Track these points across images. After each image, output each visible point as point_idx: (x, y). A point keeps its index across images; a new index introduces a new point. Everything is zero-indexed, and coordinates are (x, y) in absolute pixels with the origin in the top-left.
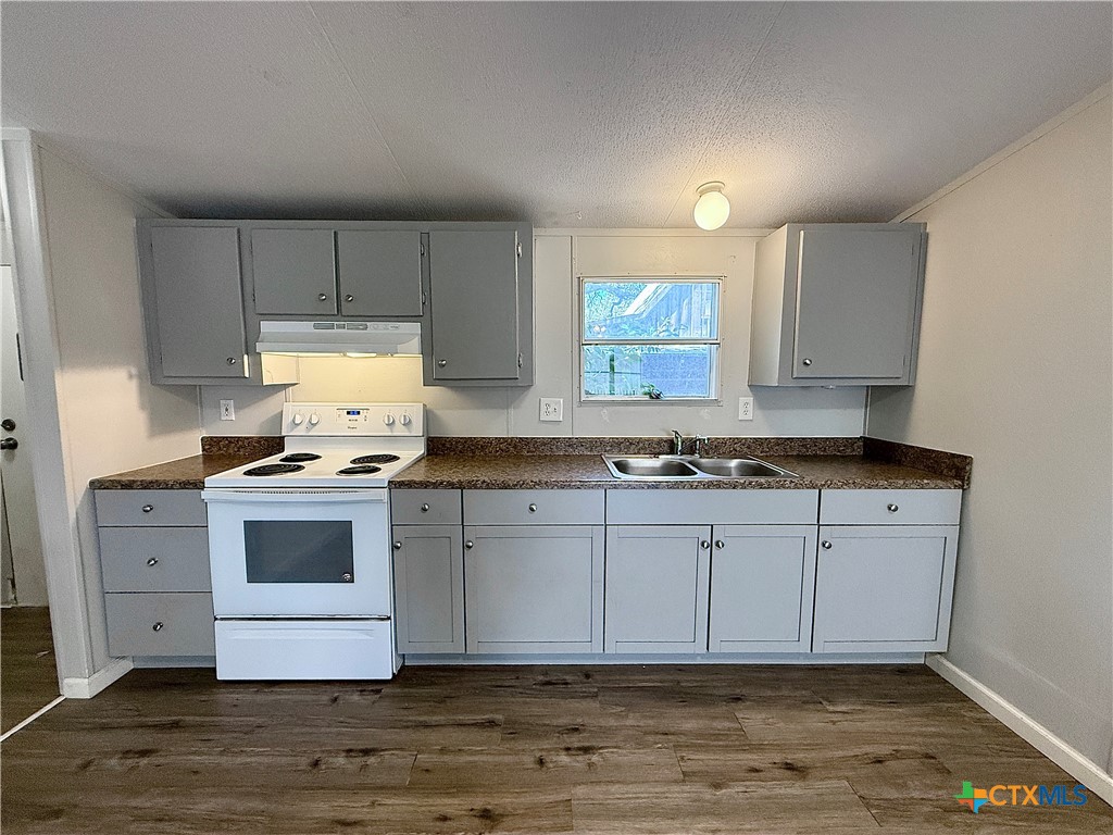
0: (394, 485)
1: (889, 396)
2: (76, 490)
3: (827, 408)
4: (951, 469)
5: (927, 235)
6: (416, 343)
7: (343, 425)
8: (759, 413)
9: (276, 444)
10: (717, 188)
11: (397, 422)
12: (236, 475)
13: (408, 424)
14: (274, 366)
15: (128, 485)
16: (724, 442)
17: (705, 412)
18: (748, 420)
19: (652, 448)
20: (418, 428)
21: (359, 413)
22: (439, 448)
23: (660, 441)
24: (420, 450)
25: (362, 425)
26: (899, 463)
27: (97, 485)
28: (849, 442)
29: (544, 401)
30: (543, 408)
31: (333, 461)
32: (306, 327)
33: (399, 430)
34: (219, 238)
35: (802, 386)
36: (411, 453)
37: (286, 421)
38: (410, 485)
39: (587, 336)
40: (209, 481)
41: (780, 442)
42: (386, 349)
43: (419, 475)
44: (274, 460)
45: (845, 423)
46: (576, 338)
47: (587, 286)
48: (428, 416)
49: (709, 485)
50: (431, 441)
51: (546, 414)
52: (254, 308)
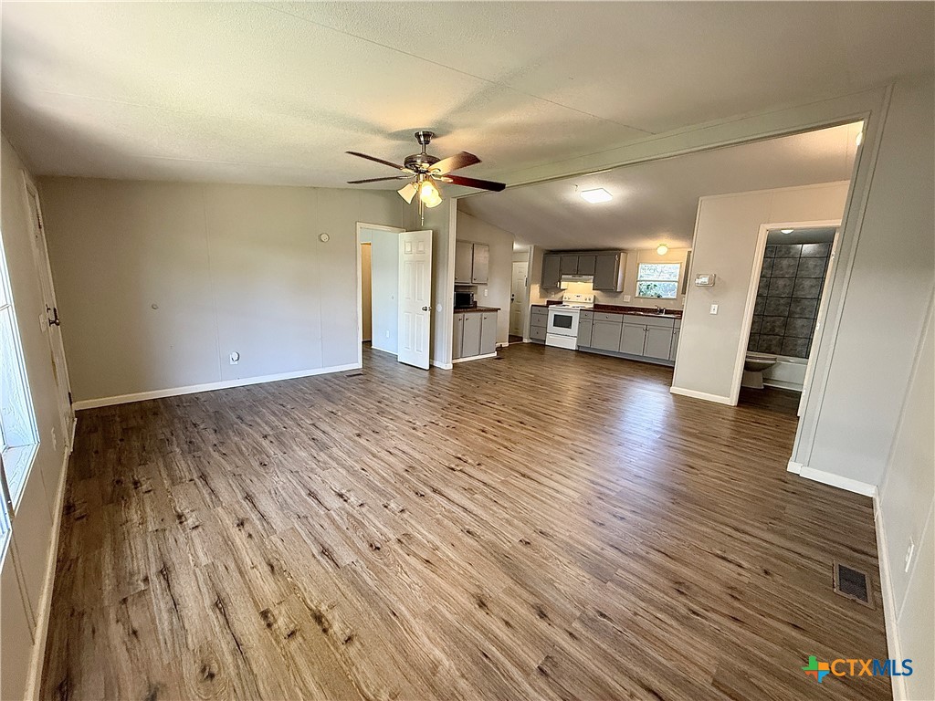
0: (581, 310)
6: (592, 280)
7: (575, 299)
10: (664, 245)
12: (554, 306)
13: (589, 299)
14: (564, 285)
20: (592, 301)
21: (579, 297)
22: (597, 307)
23: (655, 309)
24: (592, 306)
25: (579, 300)
27: (533, 305)
30: (625, 298)
32: (570, 276)
33: (588, 301)
34: (556, 258)
36: (589, 306)
37: (564, 297)
38: (584, 310)
40: (550, 306)
42: (586, 281)
43: (591, 310)
48: (595, 299)
50: (595, 305)
51: (626, 300)
52: (562, 272)
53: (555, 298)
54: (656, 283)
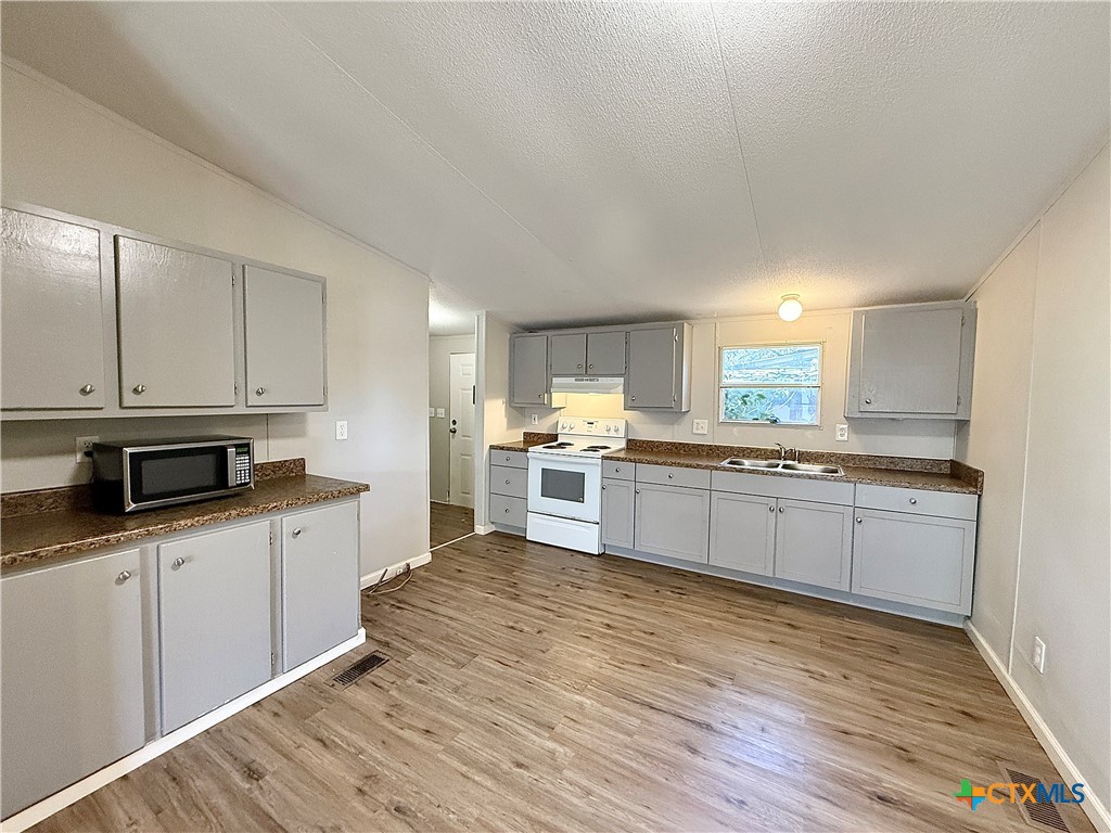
0: (604, 458)
1: (962, 426)
2: (487, 448)
4: (974, 480)
5: (977, 309)
6: (621, 388)
7: (585, 429)
8: (854, 436)
9: (555, 437)
10: (794, 298)
11: (611, 429)
12: (540, 448)
13: (616, 431)
14: (557, 399)
15: (502, 448)
16: (822, 455)
17: (809, 433)
18: (843, 440)
19: (765, 455)
20: (622, 433)
21: (593, 424)
22: (633, 446)
23: (772, 451)
24: (623, 444)
25: (594, 430)
27: (492, 447)
28: (940, 463)
29: (695, 421)
30: (695, 425)
31: (580, 445)
32: (572, 380)
33: (612, 434)
34: (538, 340)
36: (618, 445)
37: (560, 426)
38: (611, 458)
39: (724, 382)
40: (530, 449)
41: (870, 458)
42: (607, 390)
43: (622, 455)
44: (554, 444)
45: (938, 448)
46: (717, 384)
47: (724, 352)
48: (627, 427)
50: (629, 441)
51: (697, 430)
52: (551, 371)
53: (541, 426)
54: (763, 392)
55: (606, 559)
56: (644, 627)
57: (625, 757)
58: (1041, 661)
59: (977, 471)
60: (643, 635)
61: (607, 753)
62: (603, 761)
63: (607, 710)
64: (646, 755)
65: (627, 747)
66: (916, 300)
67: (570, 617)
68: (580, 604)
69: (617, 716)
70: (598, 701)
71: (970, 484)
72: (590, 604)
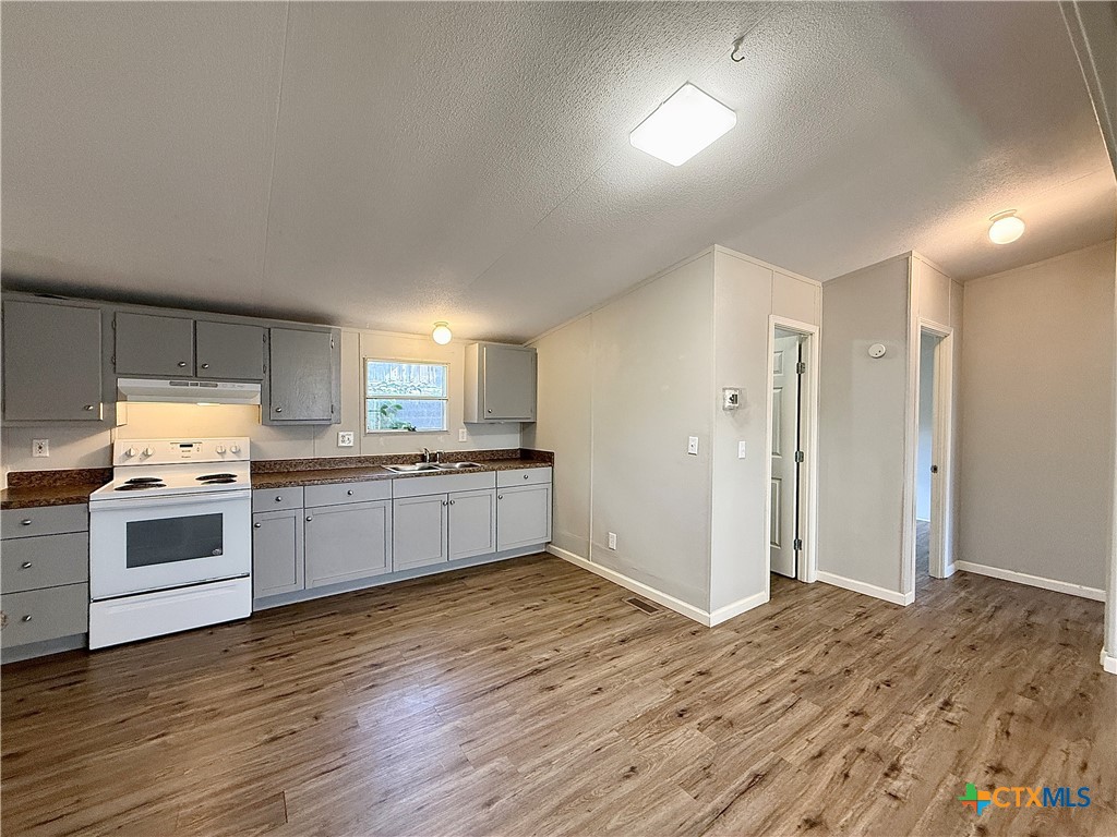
0: (255, 487)
1: (528, 427)
3: (506, 433)
4: (546, 458)
5: (536, 354)
6: (257, 396)
7: (178, 455)
8: (470, 438)
10: (443, 325)
11: (228, 451)
13: (238, 452)
16: (452, 454)
17: (441, 438)
18: (464, 442)
19: (411, 460)
20: (246, 455)
21: (191, 446)
22: (260, 469)
23: (416, 456)
24: (248, 472)
25: (194, 455)
26: (532, 459)
28: (515, 451)
29: (341, 434)
30: (341, 439)
32: (165, 384)
33: (229, 457)
35: (490, 423)
37: (118, 454)
38: (267, 486)
39: (370, 393)
40: (94, 496)
41: (481, 453)
45: (511, 441)
46: (362, 394)
47: (369, 363)
48: (253, 446)
49: (446, 473)
50: (252, 464)
51: (344, 442)
52: (115, 367)
53: (58, 459)
55: (262, 617)
56: (406, 647)
57: (532, 726)
58: (613, 545)
59: (548, 453)
60: (412, 653)
61: (521, 735)
62: (526, 741)
63: (477, 715)
64: (539, 713)
65: (524, 720)
66: (500, 341)
67: (326, 684)
68: (314, 668)
69: (491, 710)
70: (464, 716)
71: (545, 462)
72: (327, 660)
